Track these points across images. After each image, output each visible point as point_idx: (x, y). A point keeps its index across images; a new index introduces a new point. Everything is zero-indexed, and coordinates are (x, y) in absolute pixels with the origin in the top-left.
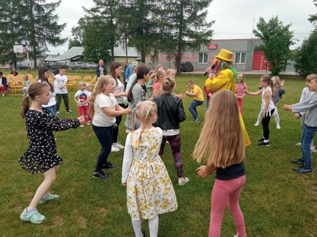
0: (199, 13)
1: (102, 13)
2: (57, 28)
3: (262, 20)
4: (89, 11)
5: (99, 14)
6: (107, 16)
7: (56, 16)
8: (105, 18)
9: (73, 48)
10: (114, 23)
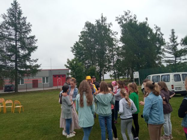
3: (68, 60)
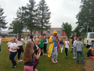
0: (47, 21)
1: (19, 20)
2: (5, 24)
4: (15, 19)
5: (18, 20)
6: (21, 20)
7: (5, 20)
8: (20, 21)
9: (10, 29)
10: (23, 22)
